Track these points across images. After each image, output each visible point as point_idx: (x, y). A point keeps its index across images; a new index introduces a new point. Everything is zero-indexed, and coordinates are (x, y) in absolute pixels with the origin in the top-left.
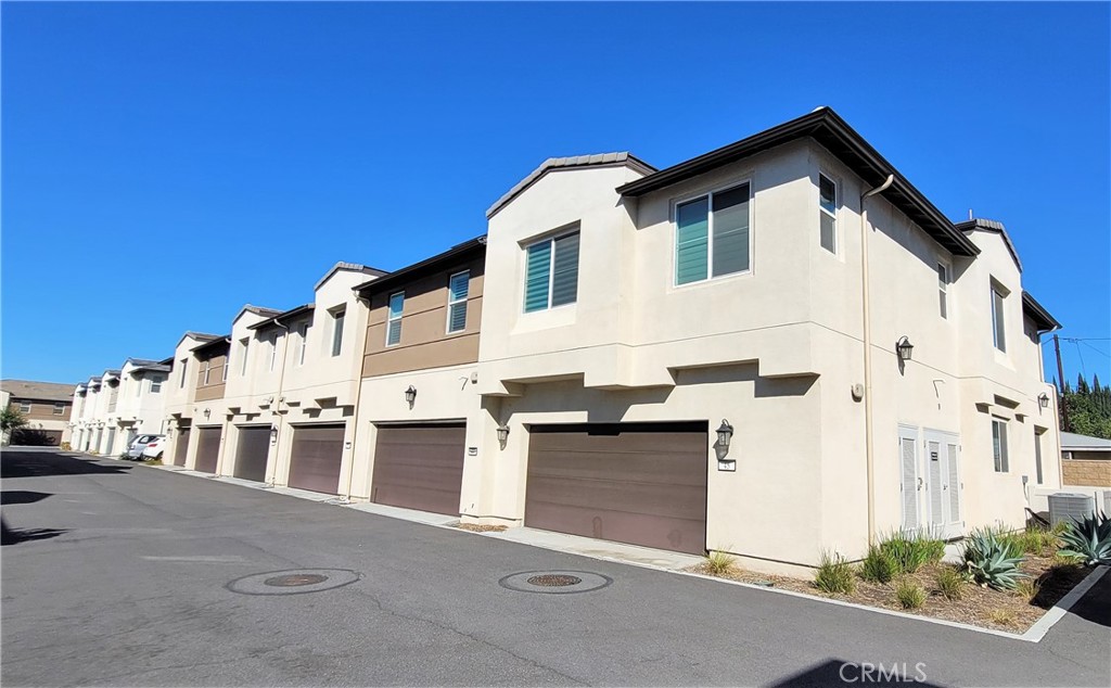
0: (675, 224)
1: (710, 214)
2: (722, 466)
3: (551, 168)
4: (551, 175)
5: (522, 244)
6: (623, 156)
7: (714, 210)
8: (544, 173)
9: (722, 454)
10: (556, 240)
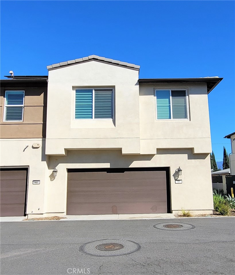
0: (156, 97)
1: (171, 97)
2: (177, 182)
3: (95, 59)
4: (93, 62)
5: (74, 88)
6: (138, 67)
7: (172, 96)
8: (90, 60)
9: (176, 178)
10: (95, 90)
